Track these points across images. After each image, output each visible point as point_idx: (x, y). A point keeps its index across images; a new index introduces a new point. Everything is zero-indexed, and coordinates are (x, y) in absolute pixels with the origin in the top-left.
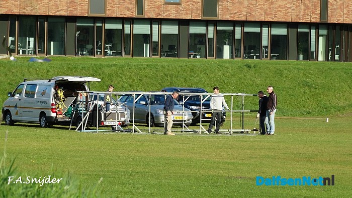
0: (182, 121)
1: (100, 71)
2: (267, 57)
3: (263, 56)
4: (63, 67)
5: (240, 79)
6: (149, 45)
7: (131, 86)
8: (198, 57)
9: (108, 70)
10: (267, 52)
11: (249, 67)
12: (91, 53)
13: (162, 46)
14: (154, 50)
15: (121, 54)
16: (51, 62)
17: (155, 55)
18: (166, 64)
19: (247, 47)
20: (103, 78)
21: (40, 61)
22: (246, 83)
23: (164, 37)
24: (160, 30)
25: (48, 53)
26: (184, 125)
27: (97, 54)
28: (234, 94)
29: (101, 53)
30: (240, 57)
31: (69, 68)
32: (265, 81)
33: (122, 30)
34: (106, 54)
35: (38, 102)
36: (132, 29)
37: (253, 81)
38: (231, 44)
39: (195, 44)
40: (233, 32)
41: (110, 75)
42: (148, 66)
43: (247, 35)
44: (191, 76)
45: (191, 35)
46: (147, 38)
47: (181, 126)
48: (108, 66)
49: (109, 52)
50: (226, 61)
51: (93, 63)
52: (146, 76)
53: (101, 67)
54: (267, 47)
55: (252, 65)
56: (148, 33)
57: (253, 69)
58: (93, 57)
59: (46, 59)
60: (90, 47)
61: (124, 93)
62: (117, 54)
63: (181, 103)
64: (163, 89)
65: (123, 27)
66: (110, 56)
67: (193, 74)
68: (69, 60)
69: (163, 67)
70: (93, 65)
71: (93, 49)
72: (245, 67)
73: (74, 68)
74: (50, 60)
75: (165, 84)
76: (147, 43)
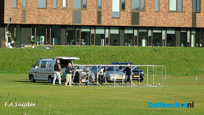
0: (122, 80)
1: (79, 54)
2: (165, 45)
3: (163, 45)
4: (60, 51)
5: (151, 57)
6: (104, 40)
7: (95, 61)
8: (129, 45)
9: (83, 53)
10: (165, 43)
11: (156, 51)
12: (74, 44)
13: (110, 40)
14: (106, 42)
15: (90, 45)
16: (54, 49)
17: (107, 45)
18: (113, 49)
19: (154, 41)
20: (80, 57)
21: (48, 48)
22: (154, 59)
23: (111, 35)
24: (109, 32)
25: (52, 44)
26: (123, 81)
27: (77, 44)
28: (149, 66)
29: (79, 44)
30: (151, 45)
31: (63, 52)
32: (164, 58)
33: (90, 32)
34: (81, 44)
35: (47, 70)
36: (95, 32)
37: (158, 58)
38: (146, 39)
39: (128, 39)
40: (147, 32)
41: (84, 55)
42: (103, 50)
43: (154, 34)
44: (126, 56)
45: (126, 34)
46: (103, 36)
47: (122, 82)
48: (83, 51)
49: (83, 43)
50: (144, 48)
51: (75, 49)
52: (103, 56)
53: (79, 51)
54: (164, 40)
55: (157, 50)
56: (103, 33)
57: (158, 52)
58: (75, 46)
59: (51, 47)
60: (73, 40)
61: (92, 65)
62: (87, 44)
63: (121, 70)
64: (112, 63)
65: (90, 30)
66: (84, 45)
67: (127, 55)
68: (62, 48)
69: (111, 51)
70: (75, 50)
71: (75, 42)
72: (154, 51)
73: (66, 52)
74: (53, 48)
75: (113, 60)
76: (103, 39)
